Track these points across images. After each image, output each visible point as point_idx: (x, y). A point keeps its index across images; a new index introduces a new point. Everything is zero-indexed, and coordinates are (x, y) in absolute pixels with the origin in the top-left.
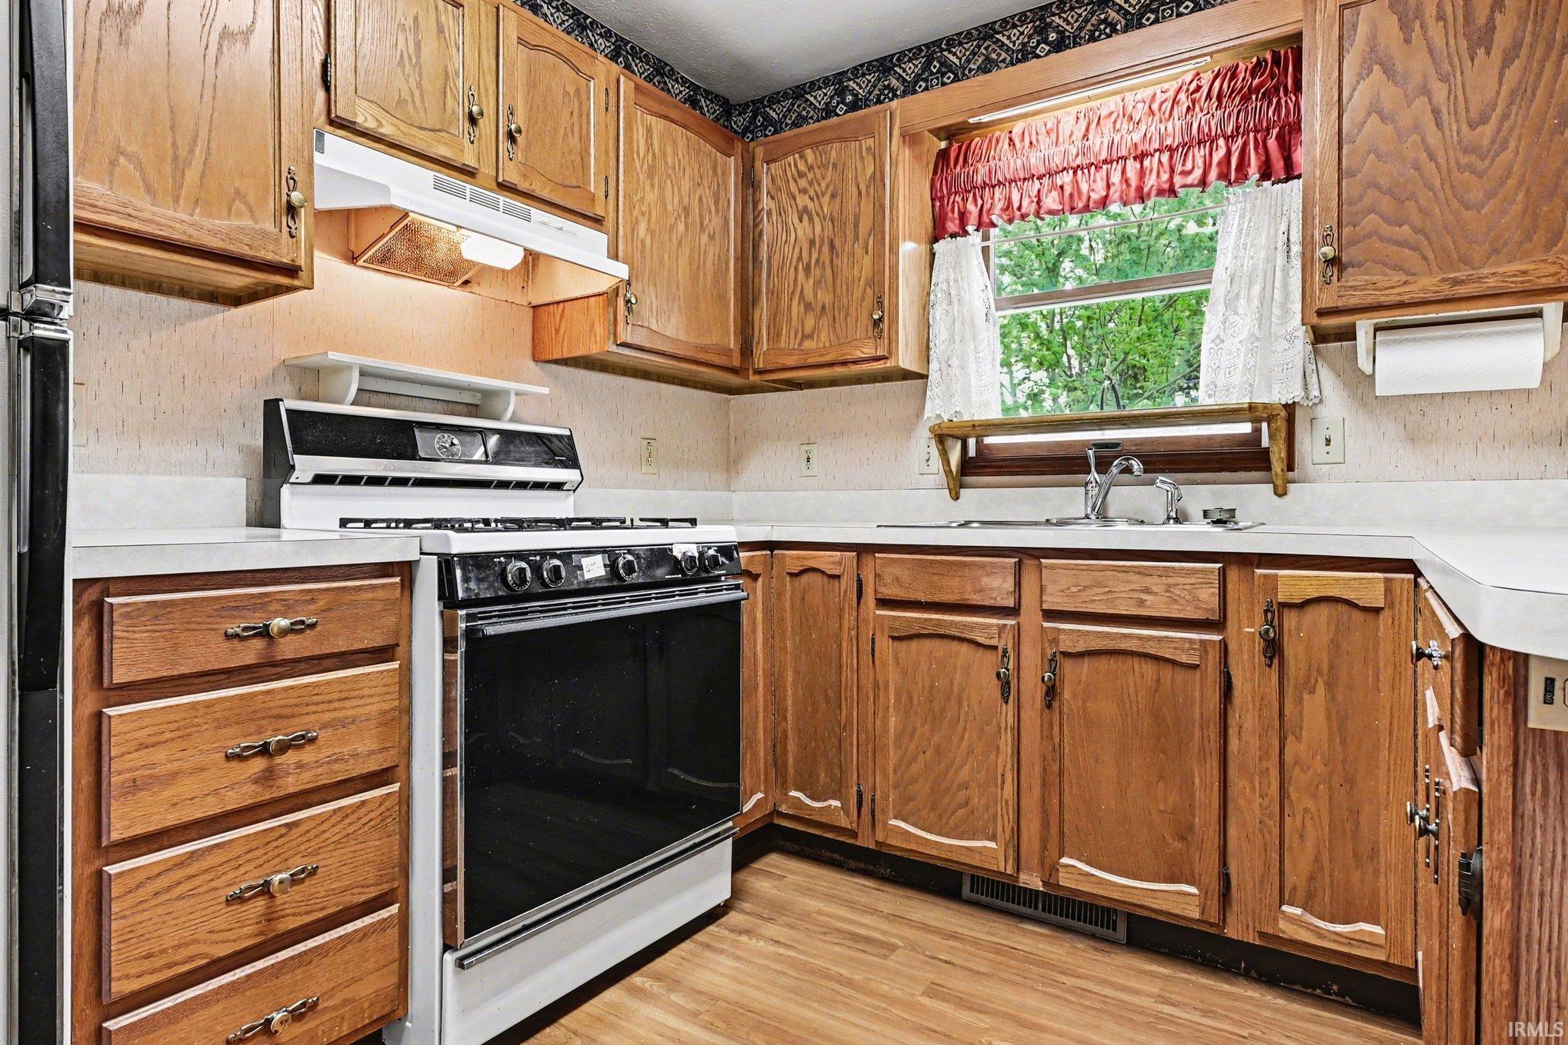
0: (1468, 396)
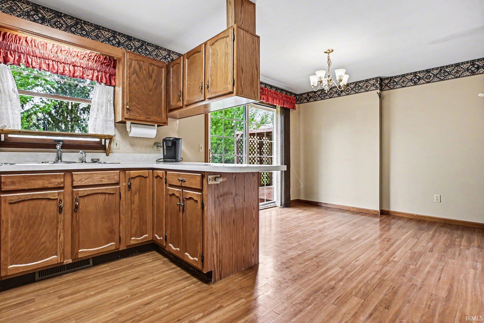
0: (140, 138)
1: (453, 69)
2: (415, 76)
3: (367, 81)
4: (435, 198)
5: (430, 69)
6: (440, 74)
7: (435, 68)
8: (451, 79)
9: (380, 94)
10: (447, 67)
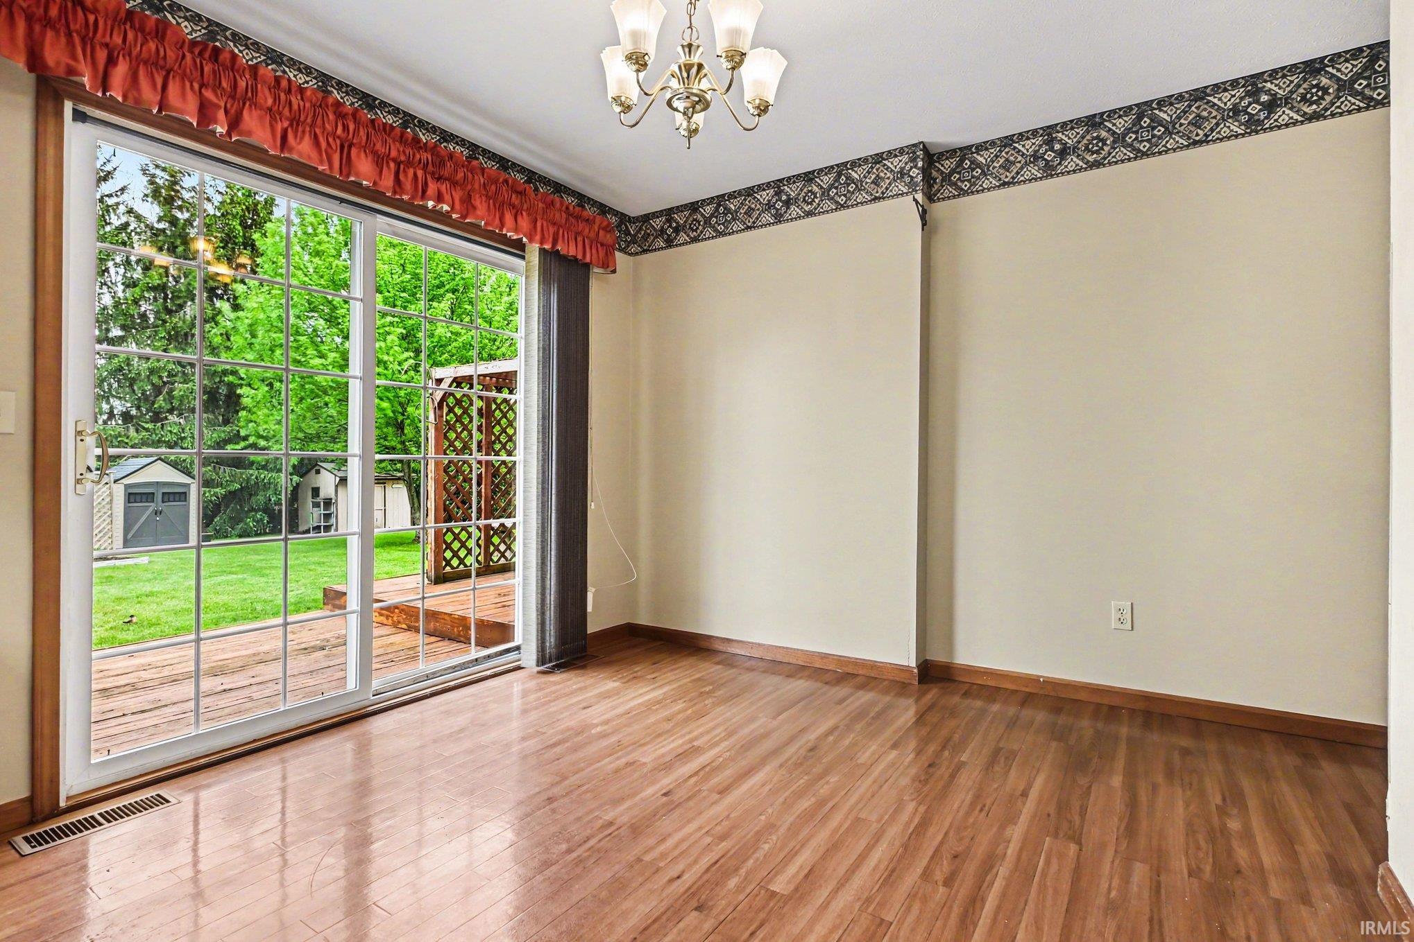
1: (1185, 112)
2: (1050, 142)
3: (878, 159)
4: (1114, 616)
5: (1103, 114)
6: (1136, 132)
7: (1120, 109)
8: (1174, 150)
9: (924, 211)
10: (1161, 103)
